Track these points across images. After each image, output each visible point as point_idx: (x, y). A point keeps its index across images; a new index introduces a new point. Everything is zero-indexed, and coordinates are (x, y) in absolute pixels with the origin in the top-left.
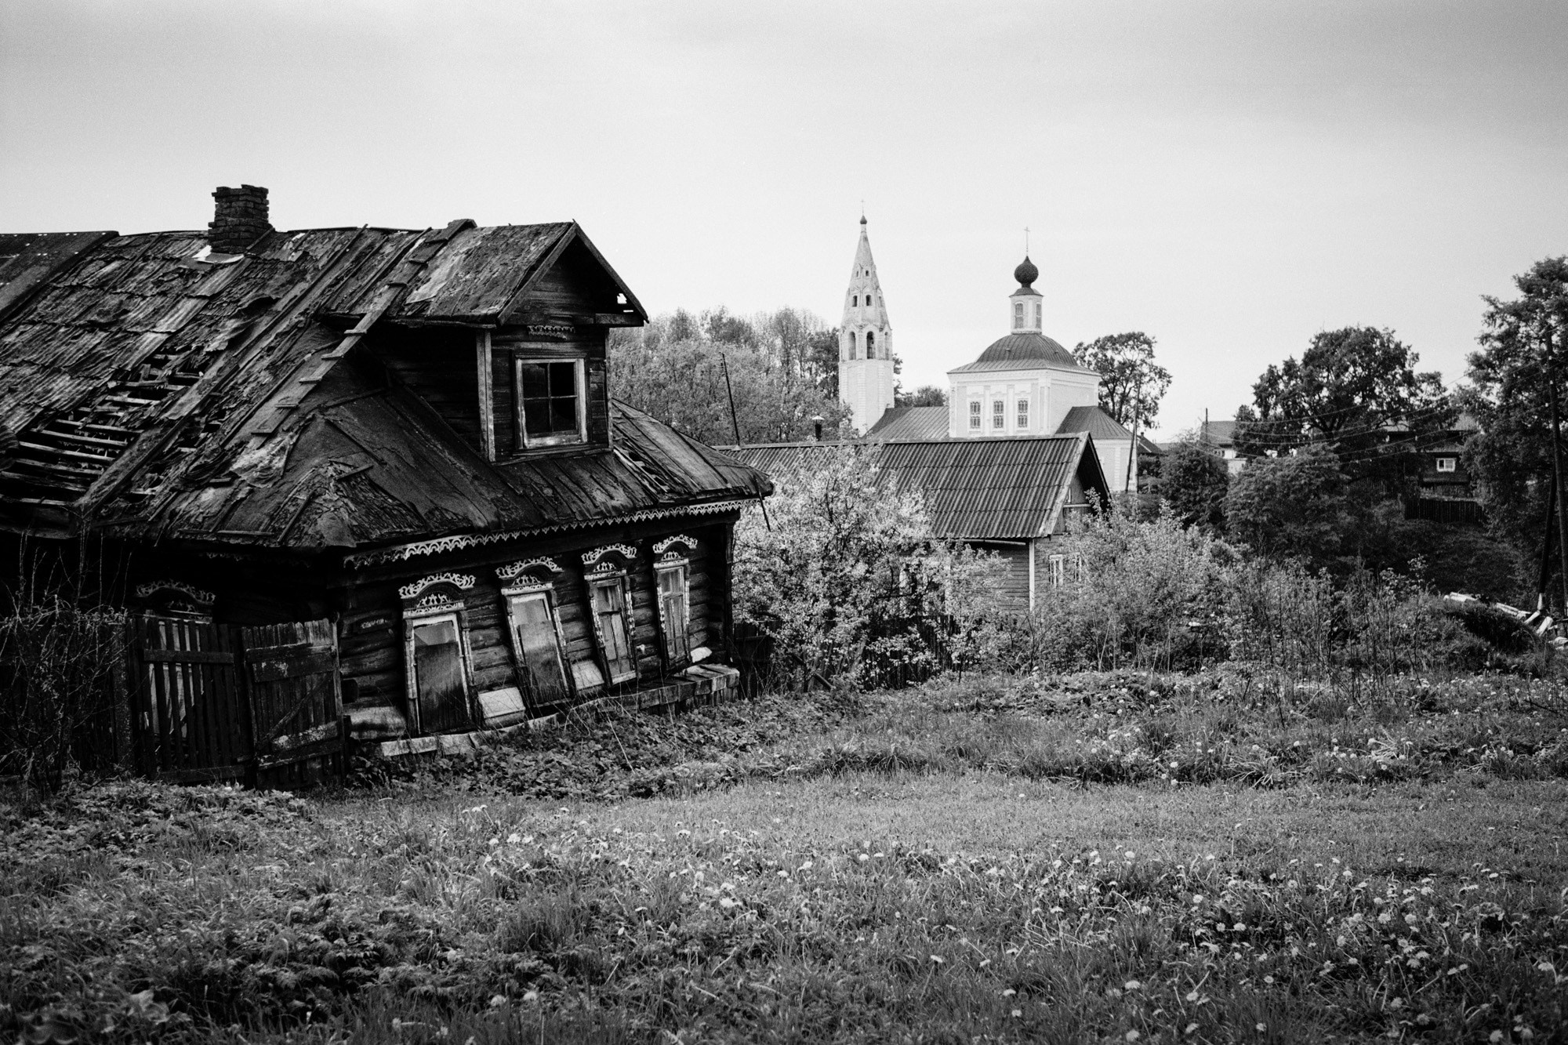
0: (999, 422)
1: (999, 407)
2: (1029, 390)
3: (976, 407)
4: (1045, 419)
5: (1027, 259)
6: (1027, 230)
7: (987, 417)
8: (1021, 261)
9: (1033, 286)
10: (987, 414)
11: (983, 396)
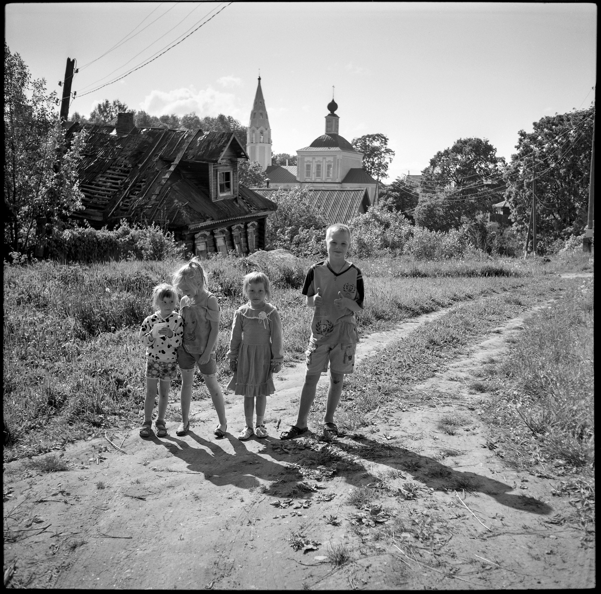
0: (318, 174)
1: (318, 166)
2: (332, 160)
3: (308, 166)
4: (339, 174)
5: (333, 101)
6: (333, 87)
7: (313, 172)
8: (330, 101)
9: (335, 112)
10: (314, 169)
11: (312, 162)
